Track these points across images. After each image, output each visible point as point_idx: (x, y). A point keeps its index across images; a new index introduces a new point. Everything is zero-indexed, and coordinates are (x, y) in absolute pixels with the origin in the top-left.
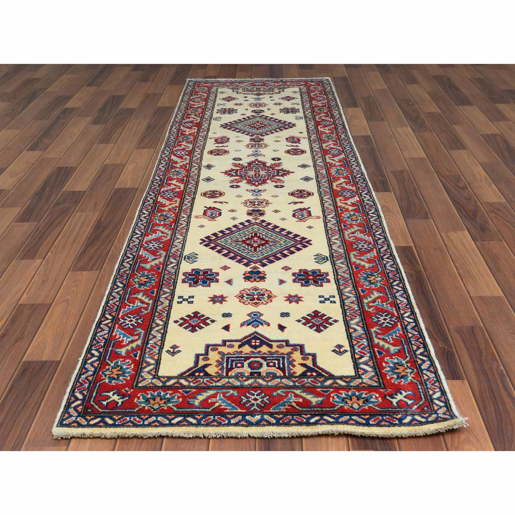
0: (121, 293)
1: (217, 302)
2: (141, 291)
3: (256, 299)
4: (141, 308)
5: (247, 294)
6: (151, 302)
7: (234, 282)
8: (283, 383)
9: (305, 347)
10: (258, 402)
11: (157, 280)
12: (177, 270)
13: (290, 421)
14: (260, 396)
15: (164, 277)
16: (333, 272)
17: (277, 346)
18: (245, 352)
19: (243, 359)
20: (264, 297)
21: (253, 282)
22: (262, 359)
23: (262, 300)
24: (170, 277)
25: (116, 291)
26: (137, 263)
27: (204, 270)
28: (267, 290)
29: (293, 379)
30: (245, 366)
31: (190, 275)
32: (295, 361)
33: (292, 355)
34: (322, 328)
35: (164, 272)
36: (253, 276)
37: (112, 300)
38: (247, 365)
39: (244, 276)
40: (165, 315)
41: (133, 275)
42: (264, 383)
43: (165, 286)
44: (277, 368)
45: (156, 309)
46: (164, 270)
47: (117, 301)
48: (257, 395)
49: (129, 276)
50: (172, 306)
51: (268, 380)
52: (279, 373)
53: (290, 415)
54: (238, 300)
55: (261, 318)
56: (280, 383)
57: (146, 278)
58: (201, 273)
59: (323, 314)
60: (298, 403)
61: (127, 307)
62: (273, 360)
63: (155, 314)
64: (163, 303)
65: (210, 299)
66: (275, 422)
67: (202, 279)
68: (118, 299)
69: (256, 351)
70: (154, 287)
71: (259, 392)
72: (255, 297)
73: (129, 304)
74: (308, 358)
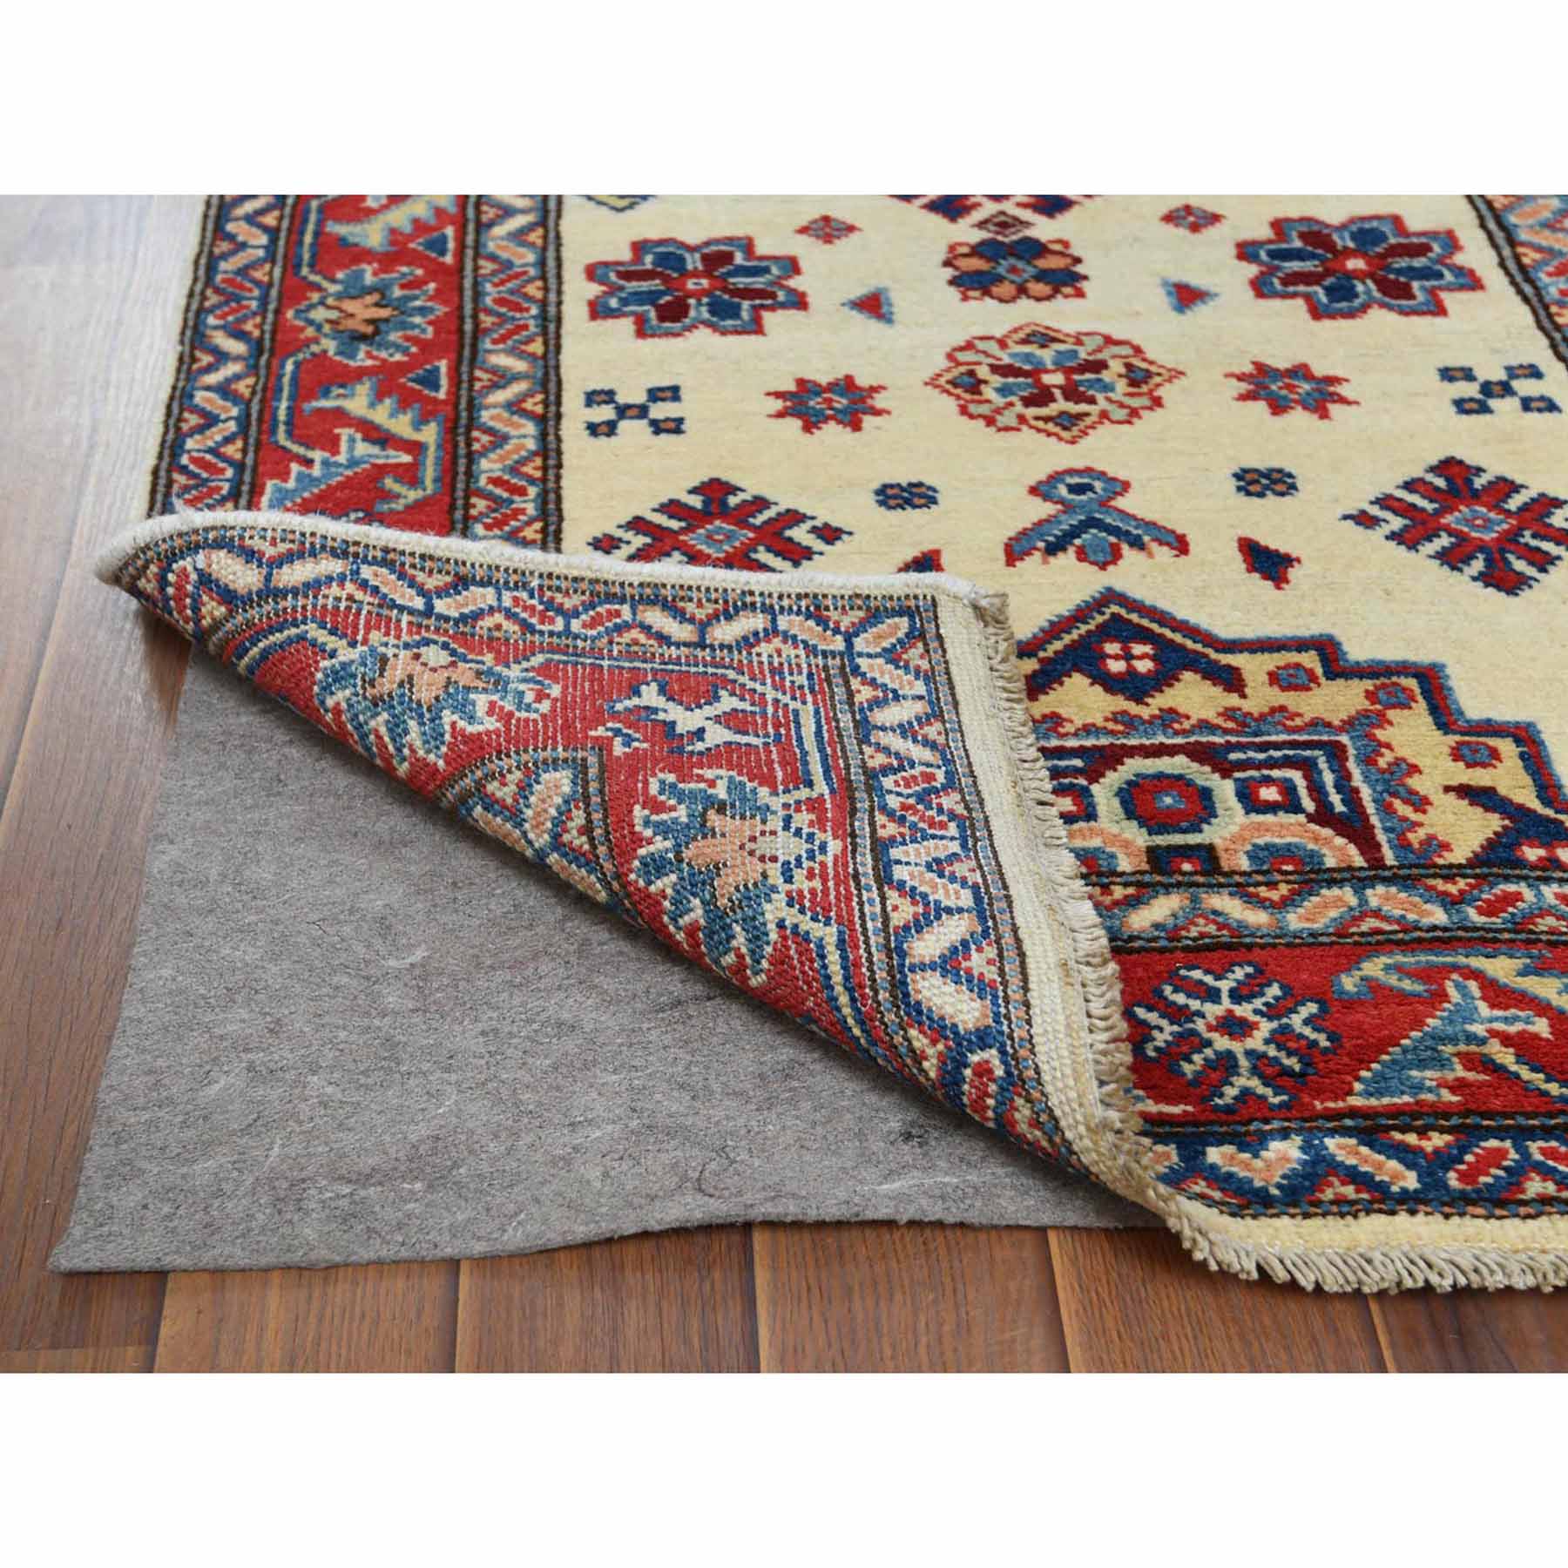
0: (243, 387)
1: (827, 419)
2: (360, 374)
3: (1057, 393)
4: (381, 470)
5: (995, 369)
6: (429, 434)
7: (900, 302)
8: (1377, 914)
9: (1452, 683)
10: (1256, 1041)
11: (441, 310)
12: (544, 249)
13: (1517, 1175)
14: (1258, 1003)
15: (477, 295)
16: (1483, 226)
17: (1274, 678)
18: (1079, 723)
19: (1078, 763)
20: (1106, 376)
21: (1013, 299)
22: (1202, 762)
23: (1100, 397)
24: (512, 292)
25: (212, 379)
26: (305, 221)
27: (707, 244)
28: (1109, 341)
29: (1440, 884)
30: (1102, 809)
31: (628, 276)
32: (1414, 769)
33: (1380, 734)
34: (1520, 565)
35: (476, 268)
36: (1001, 270)
37: (200, 429)
38: (1116, 802)
39: (949, 273)
40: (531, 509)
41: (294, 291)
42: (1258, 918)
43: (495, 342)
44: (1311, 818)
45: (469, 474)
46: (470, 253)
47: (228, 440)
48: (1237, 996)
49: (274, 293)
50: (559, 453)
51: (1275, 895)
52: (1337, 850)
53: (1500, 1133)
54: (951, 405)
55: (1120, 503)
56: (1364, 915)
57: (377, 305)
58: (693, 262)
59: (1502, 480)
60: (1524, 1045)
61: (295, 468)
62: (1272, 764)
63: (468, 506)
64: (505, 438)
65: (779, 405)
66: (1411, 1181)
67: (705, 292)
68: (232, 426)
69: (1145, 712)
70: (428, 349)
71: (1239, 973)
72: (1047, 379)
73: (301, 450)
74: (1495, 754)
